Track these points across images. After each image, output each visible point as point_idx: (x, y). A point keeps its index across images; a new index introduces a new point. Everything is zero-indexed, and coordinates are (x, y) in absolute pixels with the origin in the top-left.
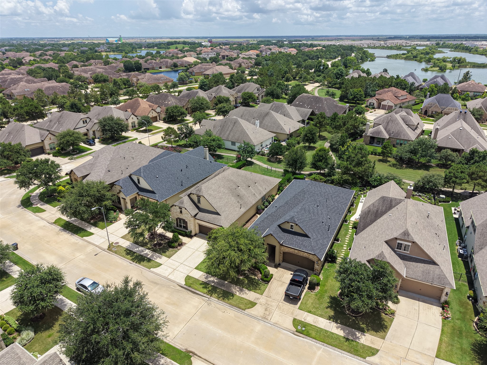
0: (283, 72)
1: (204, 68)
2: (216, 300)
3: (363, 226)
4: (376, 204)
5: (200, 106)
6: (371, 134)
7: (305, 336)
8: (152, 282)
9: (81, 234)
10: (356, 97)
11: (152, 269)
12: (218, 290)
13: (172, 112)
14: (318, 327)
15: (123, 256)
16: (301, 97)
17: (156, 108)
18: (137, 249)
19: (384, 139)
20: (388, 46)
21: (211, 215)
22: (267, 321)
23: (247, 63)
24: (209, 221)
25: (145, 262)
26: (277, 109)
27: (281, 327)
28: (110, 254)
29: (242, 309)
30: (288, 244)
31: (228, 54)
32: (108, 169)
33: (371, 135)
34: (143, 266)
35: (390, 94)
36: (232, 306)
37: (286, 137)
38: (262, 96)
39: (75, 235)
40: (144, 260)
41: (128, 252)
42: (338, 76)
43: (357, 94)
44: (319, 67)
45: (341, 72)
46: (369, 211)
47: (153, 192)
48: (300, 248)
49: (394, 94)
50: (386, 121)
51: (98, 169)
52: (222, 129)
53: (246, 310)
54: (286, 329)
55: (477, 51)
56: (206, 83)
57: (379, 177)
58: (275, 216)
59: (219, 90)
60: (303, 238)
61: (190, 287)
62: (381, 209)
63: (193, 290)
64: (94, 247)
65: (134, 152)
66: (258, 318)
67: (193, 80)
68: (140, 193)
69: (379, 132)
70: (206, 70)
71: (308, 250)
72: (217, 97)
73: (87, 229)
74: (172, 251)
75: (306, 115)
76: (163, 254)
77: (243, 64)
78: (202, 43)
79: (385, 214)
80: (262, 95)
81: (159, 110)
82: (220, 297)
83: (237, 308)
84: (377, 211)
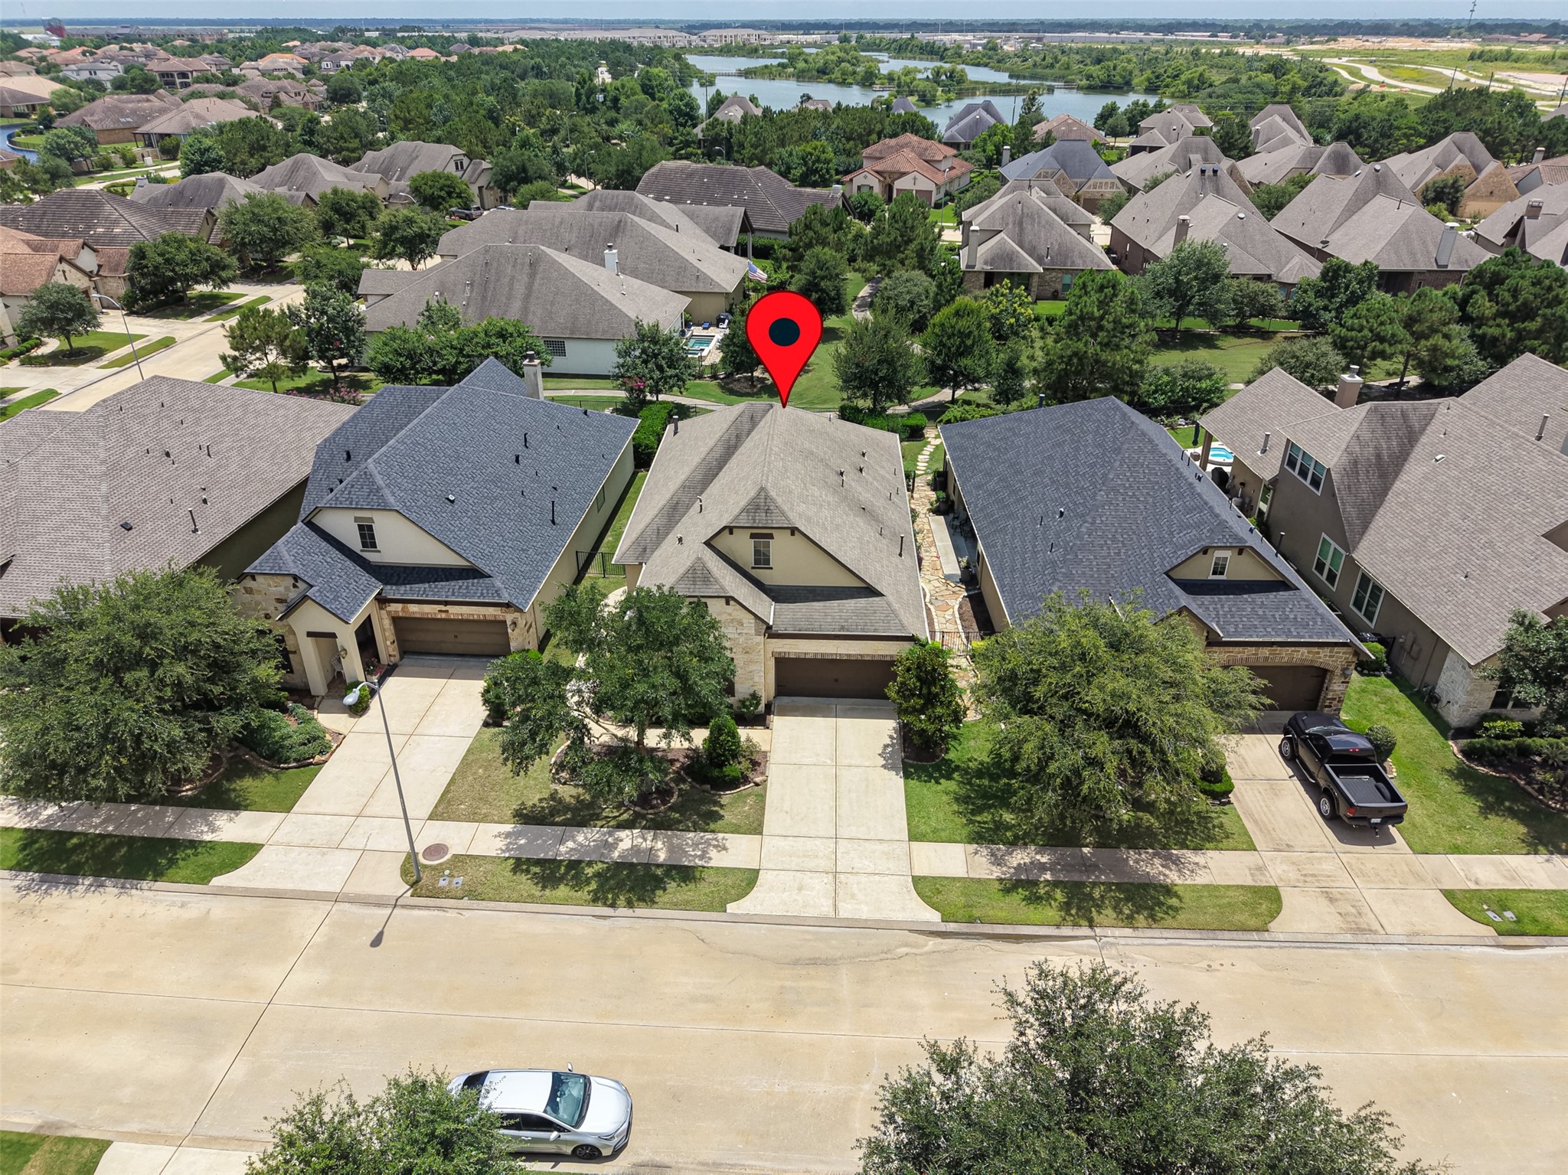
0: (482, 112)
1: (134, 112)
2: (1128, 932)
3: (1358, 518)
4: (1366, 435)
5: (275, 230)
6: (986, 263)
7: (1541, 940)
8: (796, 963)
9: (184, 869)
10: (816, 171)
11: (731, 907)
12: (1097, 894)
13: (167, 261)
14: (1534, 891)
15: (531, 899)
16: (656, 175)
17: (77, 254)
18: (570, 844)
19: (1030, 275)
20: (711, 46)
21: (835, 603)
22: (1371, 938)
23: (297, 94)
24: (842, 628)
25: (672, 886)
26: (640, 210)
27: (1443, 940)
28: (452, 914)
29: (1257, 930)
30: (1237, 633)
31: (185, 68)
32: (115, 521)
33: (988, 268)
34: (675, 906)
35: (907, 152)
36: (1211, 934)
37: (721, 304)
38: (480, 188)
39: (145, 884)
40: (658, 883)
41: (537, 870)
42: (681, 120)
43: (818, 160)
44: (588, 98)
45: (687, 105)
46: (1355, 463)
47: (472, 573)
48: (1289, 633)
49: (920, 155)
50: (1011, 220)
51: (57, 529)
52: (484, 298)
53: (1272, 926)
54: (1467, 941)
55: (960, 56)
56: (214, 155)
57: (1166, 379)
58: (1101, 546)
59: (302, 173)
60: (1272, 595)
61: (971, 920)
62: (1389, 448)
63: (999, 929)
64: (325, 907)
65: (197, 422)
66: (1341, 938)
67: (116, 158)
68: (391, 592)
69: (1010, 257)
70: (146, 118)
71: (1319, 635)
72: (323, 197)
73: (192, 834)
74: (742, 798)
75: (730, 230)
76: (712, 826)
77: (283, 96)
78: (24, 36)
79: (1405, 460)
80: (480, 183)
81: (88, 260)
82: (1130, 917)
83: (1234, 935)
84: (1378, 456)
